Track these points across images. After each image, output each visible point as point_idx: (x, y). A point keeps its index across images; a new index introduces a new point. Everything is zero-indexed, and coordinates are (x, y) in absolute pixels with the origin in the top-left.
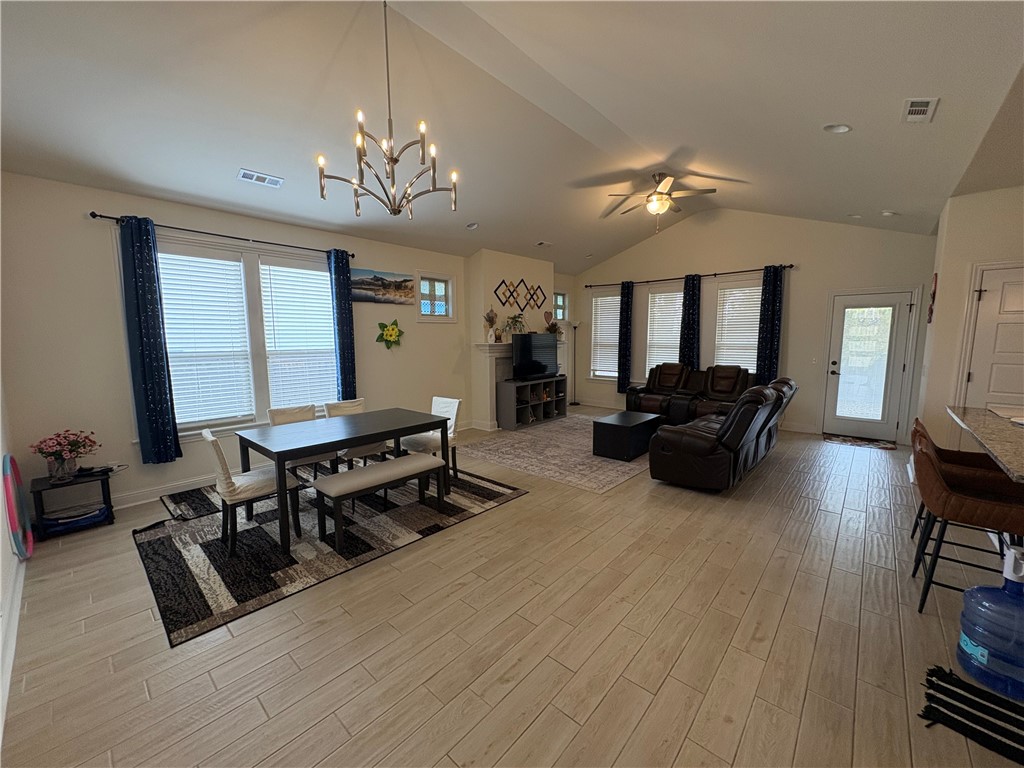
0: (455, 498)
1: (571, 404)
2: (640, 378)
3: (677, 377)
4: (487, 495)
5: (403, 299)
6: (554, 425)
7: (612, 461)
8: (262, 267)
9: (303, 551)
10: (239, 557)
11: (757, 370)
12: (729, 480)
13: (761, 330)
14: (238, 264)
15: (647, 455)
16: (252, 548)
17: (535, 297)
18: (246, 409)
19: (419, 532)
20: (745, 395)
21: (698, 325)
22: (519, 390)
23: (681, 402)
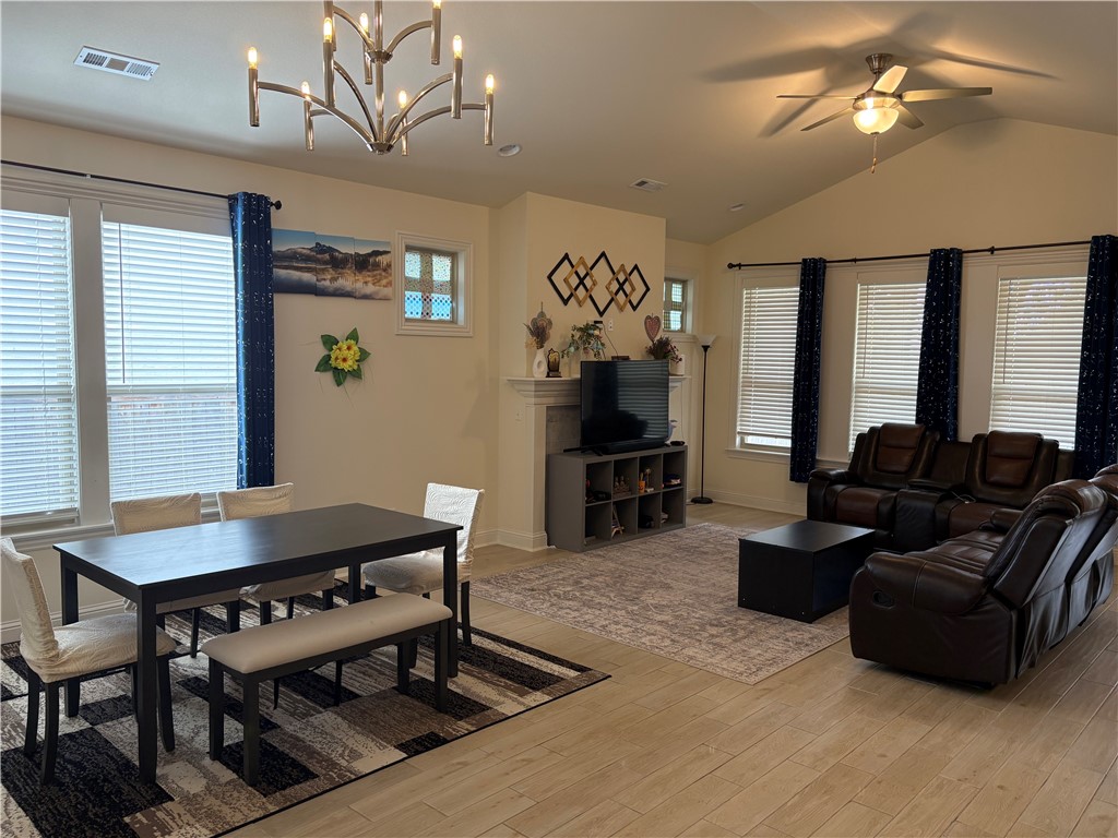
0: (465, 683)
1: (695, 501)
2: (837, 454)
3: (912, 452)
4: (531, 680)
5: (370, 289)
6: (659, 544)
7: (776, 619)
8: (105, 225)
9: (179, 777)
10: (61, 784)
11: (1077, 442)
12: (1008, 663)
13: (1086, 364)
14: (61, 219)
15: (845, 612)
16: (84, 769)
17: (627, 287)
18: (62, 498)
19: (401, 747)
20: (1041, 497)
21: (957, 349)
22: (592, 471)
23: (919, 504)
